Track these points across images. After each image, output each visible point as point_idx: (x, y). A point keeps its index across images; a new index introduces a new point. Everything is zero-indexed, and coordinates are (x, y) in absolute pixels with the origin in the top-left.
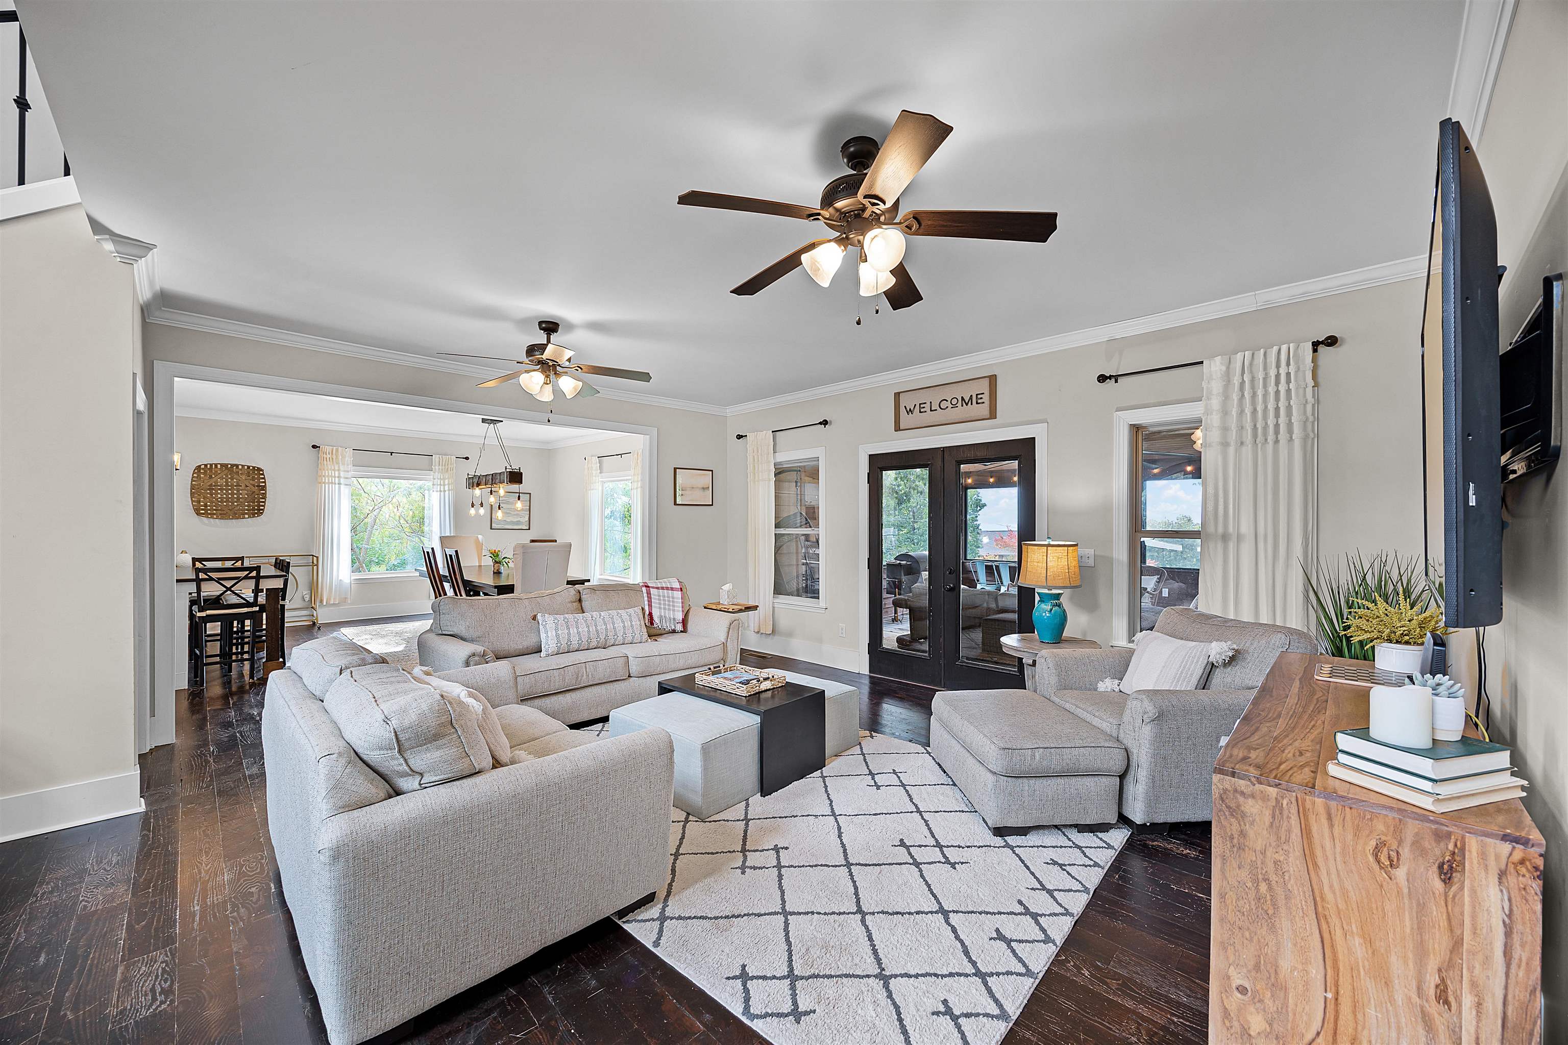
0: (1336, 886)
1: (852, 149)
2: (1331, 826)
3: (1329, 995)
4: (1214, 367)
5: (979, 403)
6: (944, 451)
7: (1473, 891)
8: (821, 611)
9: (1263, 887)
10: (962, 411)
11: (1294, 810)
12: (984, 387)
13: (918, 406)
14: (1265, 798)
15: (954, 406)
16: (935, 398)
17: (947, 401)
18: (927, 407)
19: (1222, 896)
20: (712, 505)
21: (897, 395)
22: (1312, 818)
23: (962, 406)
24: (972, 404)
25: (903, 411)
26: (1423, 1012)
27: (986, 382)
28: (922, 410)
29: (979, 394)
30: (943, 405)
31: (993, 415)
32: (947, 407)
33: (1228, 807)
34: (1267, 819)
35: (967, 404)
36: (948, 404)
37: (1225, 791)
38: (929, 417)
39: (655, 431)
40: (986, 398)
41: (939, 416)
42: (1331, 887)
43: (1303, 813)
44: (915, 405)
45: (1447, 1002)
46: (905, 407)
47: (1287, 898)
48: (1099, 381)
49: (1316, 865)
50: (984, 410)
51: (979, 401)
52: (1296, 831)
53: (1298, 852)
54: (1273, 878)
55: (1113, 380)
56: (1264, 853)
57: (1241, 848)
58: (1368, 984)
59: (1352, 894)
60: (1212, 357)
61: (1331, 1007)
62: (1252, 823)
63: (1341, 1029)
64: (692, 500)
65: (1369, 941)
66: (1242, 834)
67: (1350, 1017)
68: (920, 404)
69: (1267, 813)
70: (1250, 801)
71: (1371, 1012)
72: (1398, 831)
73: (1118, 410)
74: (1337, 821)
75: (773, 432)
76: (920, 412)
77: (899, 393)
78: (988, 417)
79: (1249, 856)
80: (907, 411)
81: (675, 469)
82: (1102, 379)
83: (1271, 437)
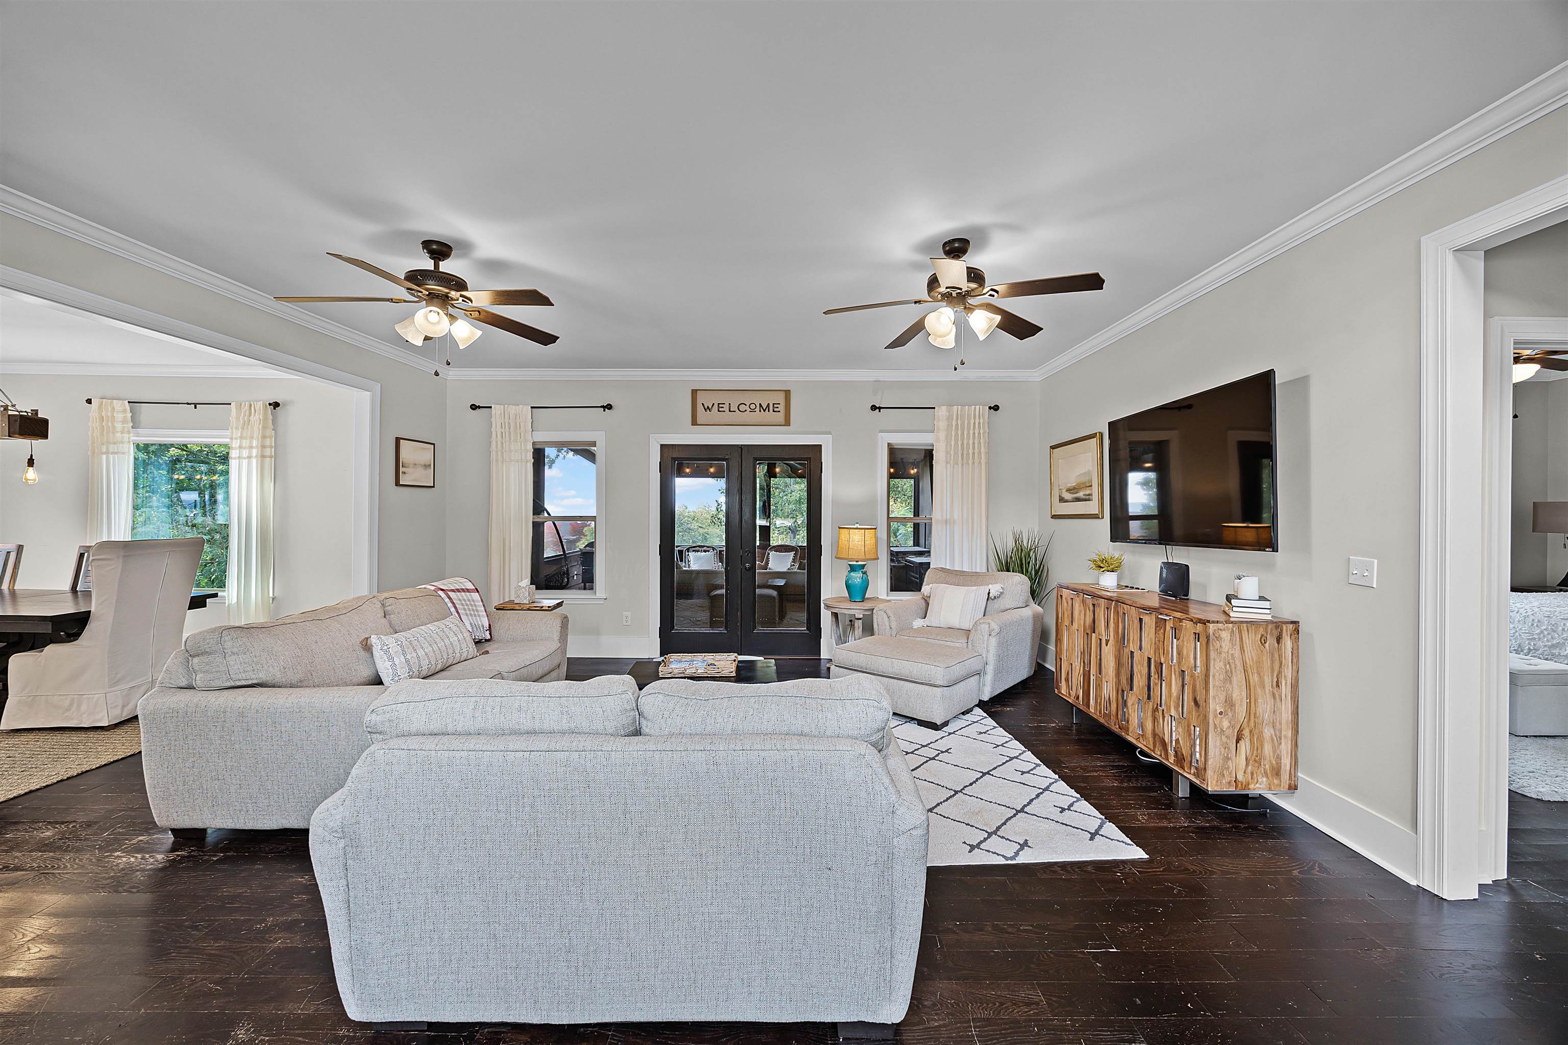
0: (1250, 657)
1: (957, 245)
2: (1248, 633)
3: (1248, 701)
4: (942, 412)
5: (776, 411)
6: (741, 449)
7: (1284, 644)
8: (601, 602)
9: (1228, 666)
10: (758, 416)
11: (1237, 631)
12: (780, 399)
13: (716, 406)
14: (1228, 629)
15: (753, 411)
16: (735, 401)
17: (746, 405)
18: (726, 408)
19: (1214, 676)
20: (434, 487)
21: (694, 392)
22: (1243, 632)
23: (760, 411)
24: (769, 411)
25: (700, 409)
26: (1273, 693)
27: (782, 395)
28: (720, 409)
29: (776, 404)
30: (742, 408)
31: (787, 423)
32: (746, 410)
33: (1216, 637)
34: (1229, 638)
35: (764, 411)
36: (747, 408)
37: (1215, 630)
38: (727, 417)
39: (378, 387)
40: (781, 408)
41: (737, 417)
42: (1248, 657)
43: (1240, 632)
44: (714, 404)
45: (1279, 686)
46: (703, 404)
47: (1235, 668)
48: (872, 409)
49: (1244, 651)
50: (780, 418)
51: (776, 410)
52: (1238, 639)
53: (1239, 648)
54: (1231, 661)
55: (878, 410)
56: (1228, 652)
57: (1220, 653)
58: (1259, 690)
59: (1255, 659)
60: (940, 406)
61: (1248, 704)
62: (1224, 641)
63: (1251, 712)
64: (414, 480)
65: (1259, 674)
66: (1221, 647)
67: (1254, 706)
68: (719, 404)
69: (1229, 635)
70: (1224, 632)
71: (1260, 700)
72: (1266, 630)
73: (881, 431)
74: (1250, 631)
75: (532, 407)
76: (719, 411)
77: (697, 390)
78: (783, 423)
79: (1223, 655)
80: (705, 408)
81: (398, 440)
82: (874, 408)
83: (970, 461)
